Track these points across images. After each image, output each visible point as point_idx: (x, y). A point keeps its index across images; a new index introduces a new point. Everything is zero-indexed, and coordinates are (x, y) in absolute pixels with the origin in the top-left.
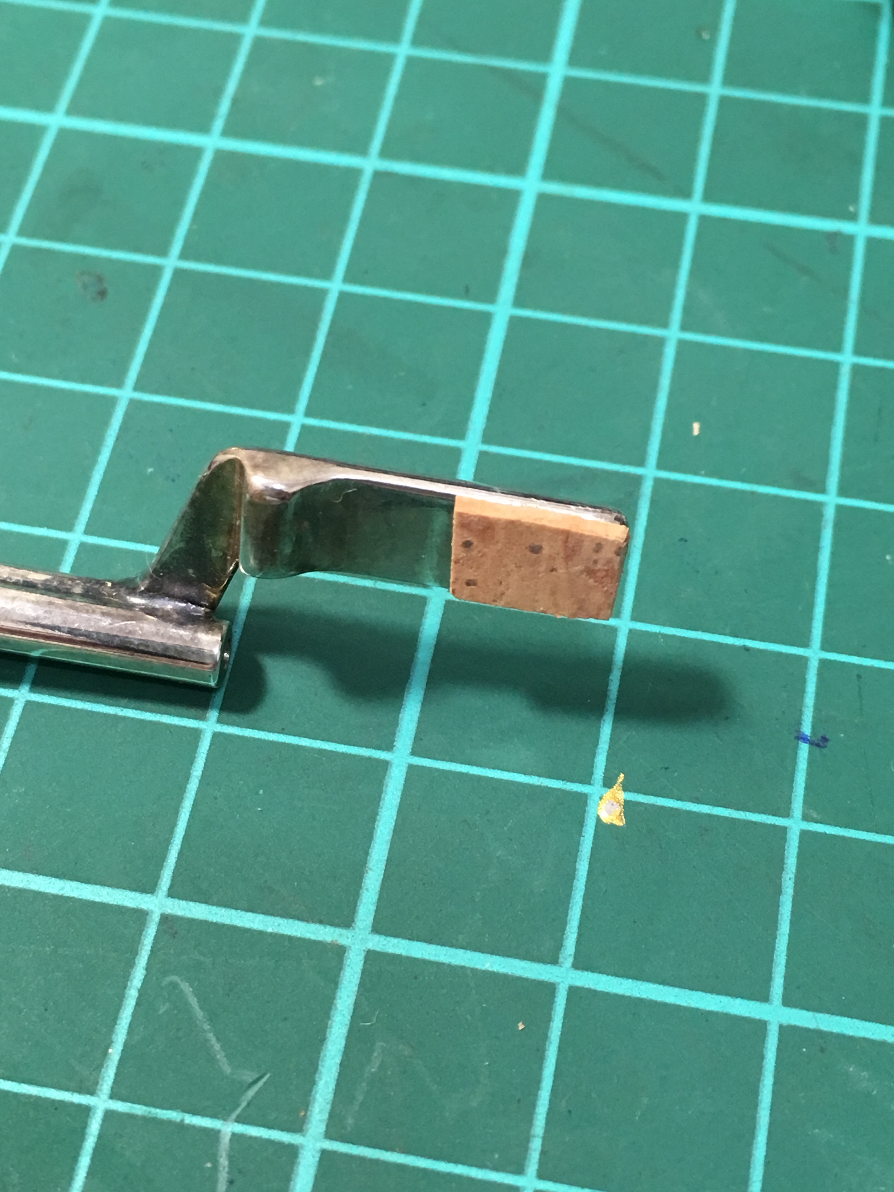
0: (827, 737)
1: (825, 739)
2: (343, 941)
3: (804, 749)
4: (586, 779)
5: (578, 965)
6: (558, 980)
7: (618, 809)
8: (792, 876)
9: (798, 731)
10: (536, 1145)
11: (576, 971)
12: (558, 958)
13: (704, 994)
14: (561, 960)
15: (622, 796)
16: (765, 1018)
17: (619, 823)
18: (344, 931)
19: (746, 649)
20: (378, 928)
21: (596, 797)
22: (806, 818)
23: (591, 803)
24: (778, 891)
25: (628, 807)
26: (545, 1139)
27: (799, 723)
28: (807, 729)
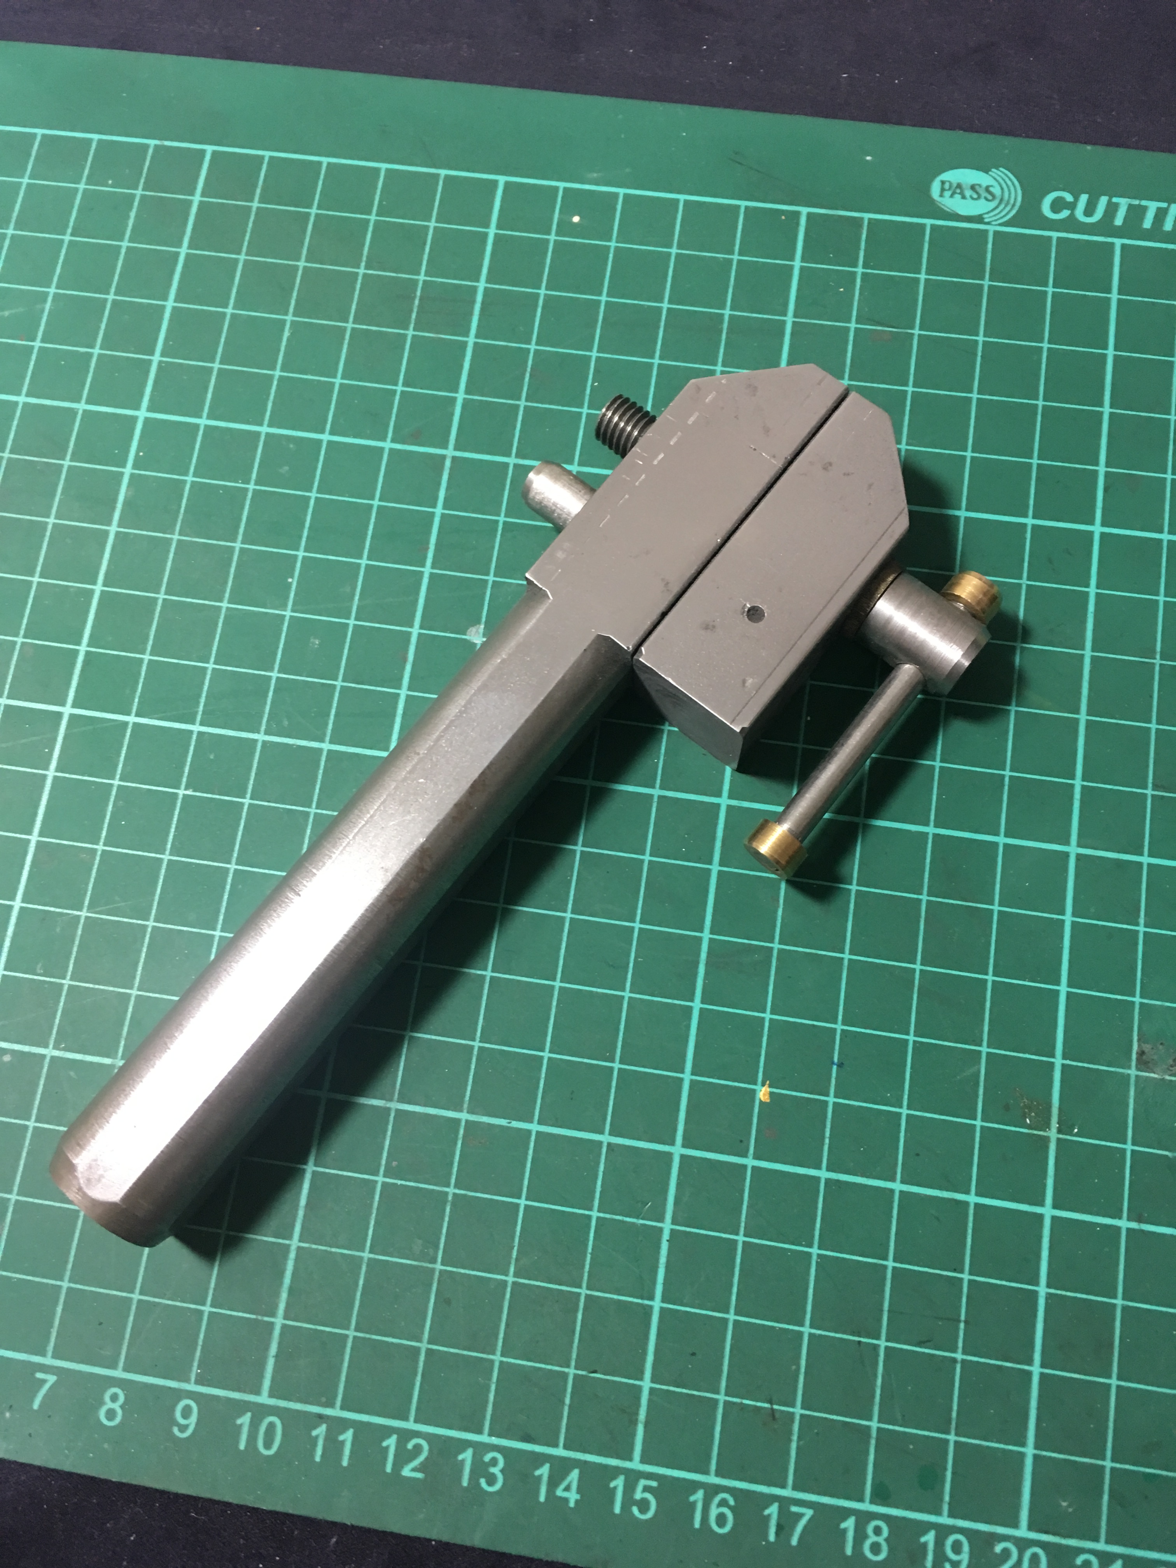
1: (842, 1063)
2: (672, 1151)
3: (835, 1068)
4: (755, 1083)
5: (755, 1158)
6: (748, 1164)
7: (767, 1097)
8: (830, 1120)
9: (833, 1061)
10: (743, 1225)
11: (754, 1160)
14: (748, 1156)
15: (769, 1090)
16: (820, 1176)
17: (768, 1101)
18: (672, 1147)
19: (813, 1025)
20: (684, 1146)
21: (758, 1091)
22: (835, 1097)
23: (757, 1092)
24: (825, 1127)
25: (771, 1094)
27: (833, 1057)
28: (836, 1060)
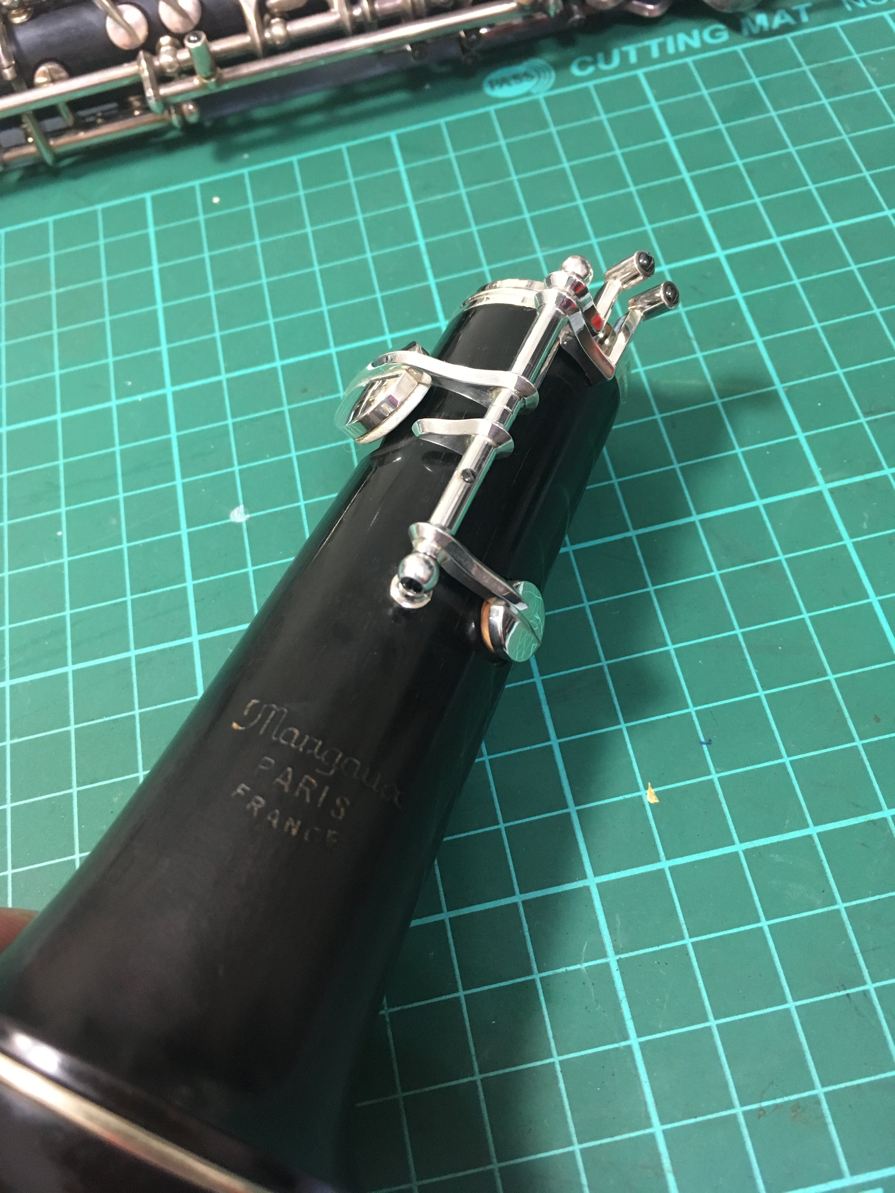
0: (711, 739)
1: (710, 740)
2: (587, 884)
3: (705, 747)
4: (638, 790)
5: (668, 858)
6: (664, 867)
7: (654, 798)
8: (722, 795)
9: (700, 741)
11: (669, 861)
12: (660, 859)
13: (713, 851)
14: (661, 859)
15: (653, 791)
16: (736, 850)
17: (657, 801)
18: (585, 880)
19: (669, 718)
20: (596, 875)
21: (644, 795)
22: (717, 772)
23: (644, 798)
24: (720, 803)
25: (657, 793)
26: (686, 924)
27: (699, 738)
28: (703, 739)
